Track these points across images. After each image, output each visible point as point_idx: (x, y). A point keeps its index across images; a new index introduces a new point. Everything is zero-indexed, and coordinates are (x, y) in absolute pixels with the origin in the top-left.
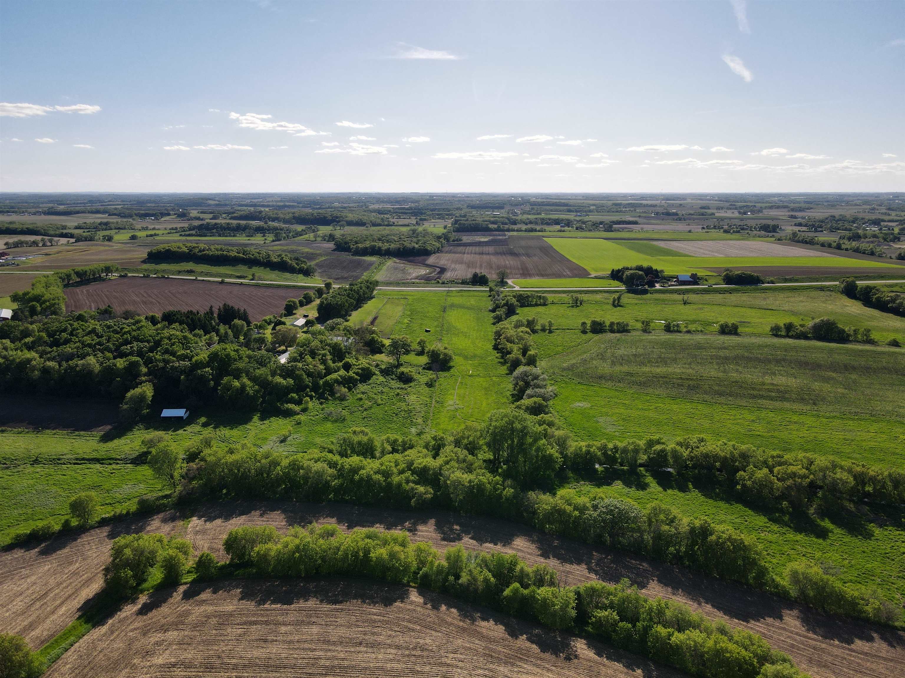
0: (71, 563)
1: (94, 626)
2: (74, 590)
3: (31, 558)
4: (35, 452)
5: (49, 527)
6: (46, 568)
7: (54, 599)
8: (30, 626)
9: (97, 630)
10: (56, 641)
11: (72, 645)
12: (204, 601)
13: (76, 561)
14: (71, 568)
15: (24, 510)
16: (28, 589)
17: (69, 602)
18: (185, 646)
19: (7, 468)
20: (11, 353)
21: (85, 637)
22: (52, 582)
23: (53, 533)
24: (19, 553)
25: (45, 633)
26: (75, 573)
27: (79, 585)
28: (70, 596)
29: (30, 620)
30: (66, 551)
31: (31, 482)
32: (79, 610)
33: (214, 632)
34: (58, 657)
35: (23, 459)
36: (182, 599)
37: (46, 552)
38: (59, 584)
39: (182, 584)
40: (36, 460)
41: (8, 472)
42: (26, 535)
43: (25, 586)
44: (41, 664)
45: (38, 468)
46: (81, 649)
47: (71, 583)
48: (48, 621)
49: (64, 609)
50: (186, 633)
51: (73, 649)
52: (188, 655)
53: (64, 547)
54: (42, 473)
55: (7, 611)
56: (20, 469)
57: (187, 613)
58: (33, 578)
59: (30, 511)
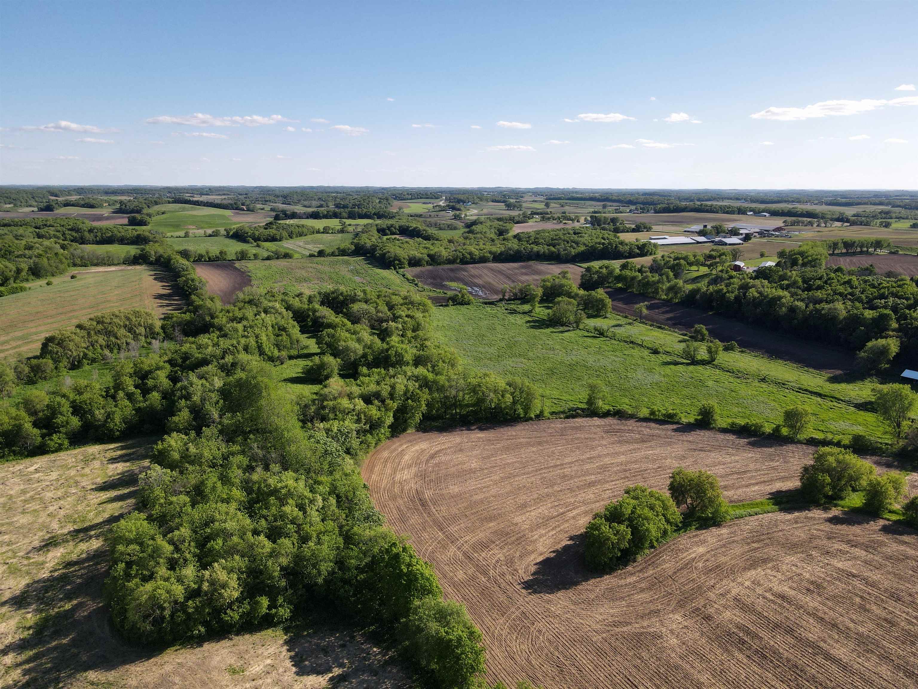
0: (772, 460)
1: (781, 510)
2: (769, 479)
3: (739, 443)
4: (764, 372)
5: (762, 426)
6: (750, 455)
7: (750, 478)
8: (725, 487)
9: (782, 514)
10: (743, 505)
11: (756, 514)
12: (906, 543)
13: (778, 461)
14: (771, 464)
15: (744, 410)
16: (730, 463)
17: (763, 485)
18: (872, 568)
19: (738, 378)
20: (766, 289)
21: (770, 514)
22: (752, 466)
23: (764, 433)
24: (731, 437)
25: (735, 497)
26: (773, 468)
27: (775, 478)
28: (764, 482)
29: (726, 483)
30: (771, 450)
31: (756, 393)
32: (770, 494)
33: (910, 572)
34: (741, 517)
35: (753, 375)
36: (880, 530)
37: (753, 444)
38: (757, 470)
39: (883, 518)
40: (764, 379)
41: (738, 381)
42: (740, 425)
43: (729, 460)
44: (726, 512)
45: (764, 385)
46: (764, 521)
47: (768, 474)
48: (740, 491)
49: (756, 488)
50: (876, 558)
51: (756, 517)
52: (875, 576)
53: (771, 447)
54: (766, 389)
55: (709, 470)
56: (749, 381)
57: (882, 544)
58: (737, 458)
59: (748, 412)
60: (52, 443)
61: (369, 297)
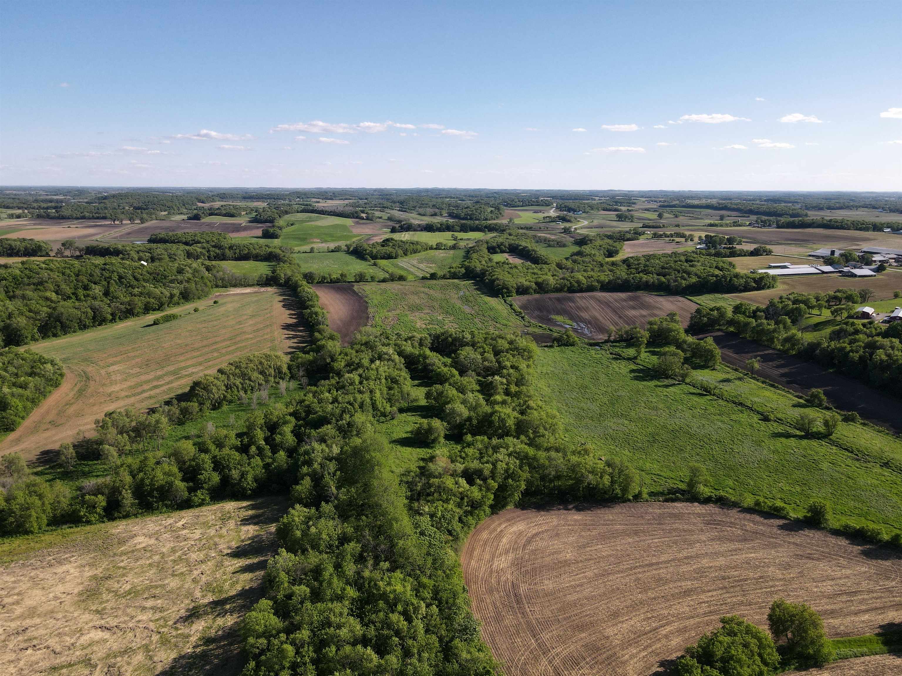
0: (888, 578)
1: (890, 652)
2: (882, 605)
3: (852, 552)
4: (889, 454)
5: (879, 533)
6: (863, 569)
7: (861, 602)
8: (831, 613)
9: (891, 657)
10: (850, 641)
11: (863, 656)
13: (894, 580)
14: (886, 583)
15: (860, 506)
16: (840, 578)
17: (874, 614)
19: (858, 460)
20: (896, 353)
21: (878, 657)
22: (865, 585)
23: (880, 541)
24: (843, 542)
25: (842, 628)
26: (889, 590)
27: (889, 604)
28: (876, 609)
29: (833, 607)
30: (887, 563)
31: (876, 482)
32: (881, 627)
34: (845, 658)
35: (875, 457)
37: (867, 554)
38: (870, 591)
40: (887, 463)
41: (857, 464)
42: (855, 528)
43: (839, 574)
44: (830, 653)
45: (886, 472)
46: (870, 665)
47: (881, 597)
48: (848, 619)
49: (866, 617)
51: (862, 659)
53: (886, 560)
54: (888, 478)
55: (816, 587)
56: (869, 465)
58: (848, 572)
59: (865, 509)
60: (196, 499)
61: (476, 339)
